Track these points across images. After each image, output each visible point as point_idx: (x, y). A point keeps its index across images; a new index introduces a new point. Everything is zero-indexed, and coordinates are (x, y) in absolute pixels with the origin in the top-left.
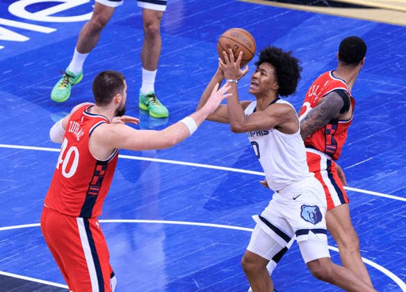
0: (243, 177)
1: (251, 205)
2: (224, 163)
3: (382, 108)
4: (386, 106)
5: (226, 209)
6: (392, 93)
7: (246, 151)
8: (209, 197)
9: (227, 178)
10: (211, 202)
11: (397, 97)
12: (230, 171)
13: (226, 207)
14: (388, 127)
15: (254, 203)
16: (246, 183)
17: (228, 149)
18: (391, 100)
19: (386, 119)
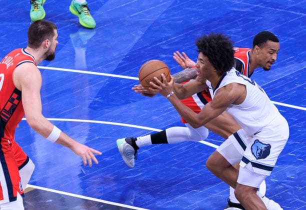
0: (121, 81)
1: (128, 105)
2: (105, 70)
3: (236, 22)
4: (240, 21)
5: (107, 108)
6: (244, 10)
7: (123, 59)
8: (93, 98)
9: (108, 82)
10: (95, 102)
11: (249, 14)
12: (110, 77)
13: (107, 107)
14: (241, 39)
15: (130, 103)
16: (124, 86)
17: (109, 58)
18: (244, 16)
19: (240, 32)
